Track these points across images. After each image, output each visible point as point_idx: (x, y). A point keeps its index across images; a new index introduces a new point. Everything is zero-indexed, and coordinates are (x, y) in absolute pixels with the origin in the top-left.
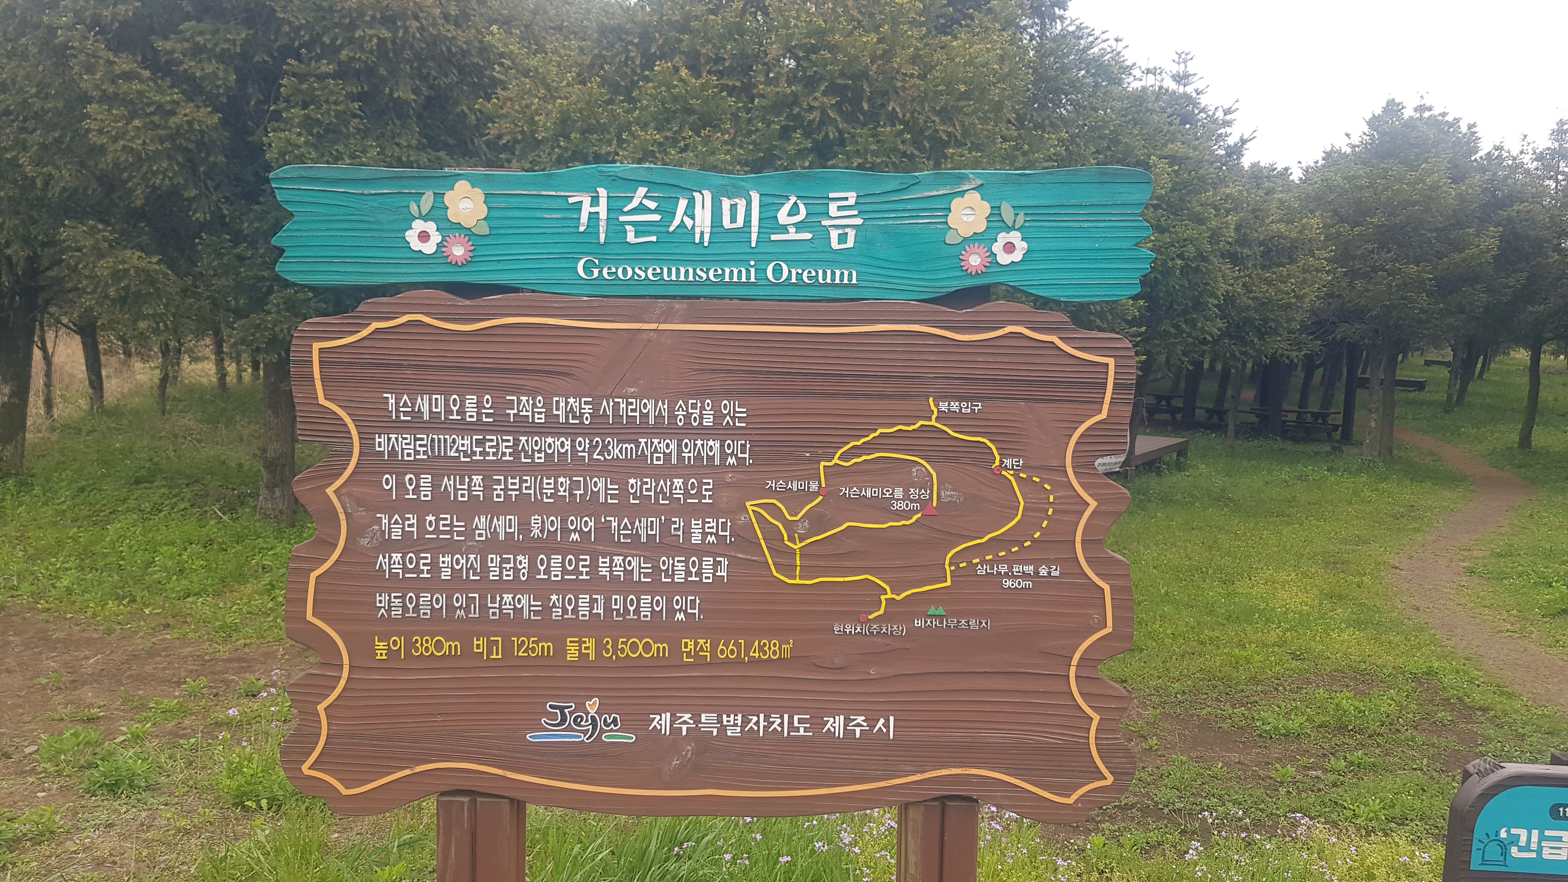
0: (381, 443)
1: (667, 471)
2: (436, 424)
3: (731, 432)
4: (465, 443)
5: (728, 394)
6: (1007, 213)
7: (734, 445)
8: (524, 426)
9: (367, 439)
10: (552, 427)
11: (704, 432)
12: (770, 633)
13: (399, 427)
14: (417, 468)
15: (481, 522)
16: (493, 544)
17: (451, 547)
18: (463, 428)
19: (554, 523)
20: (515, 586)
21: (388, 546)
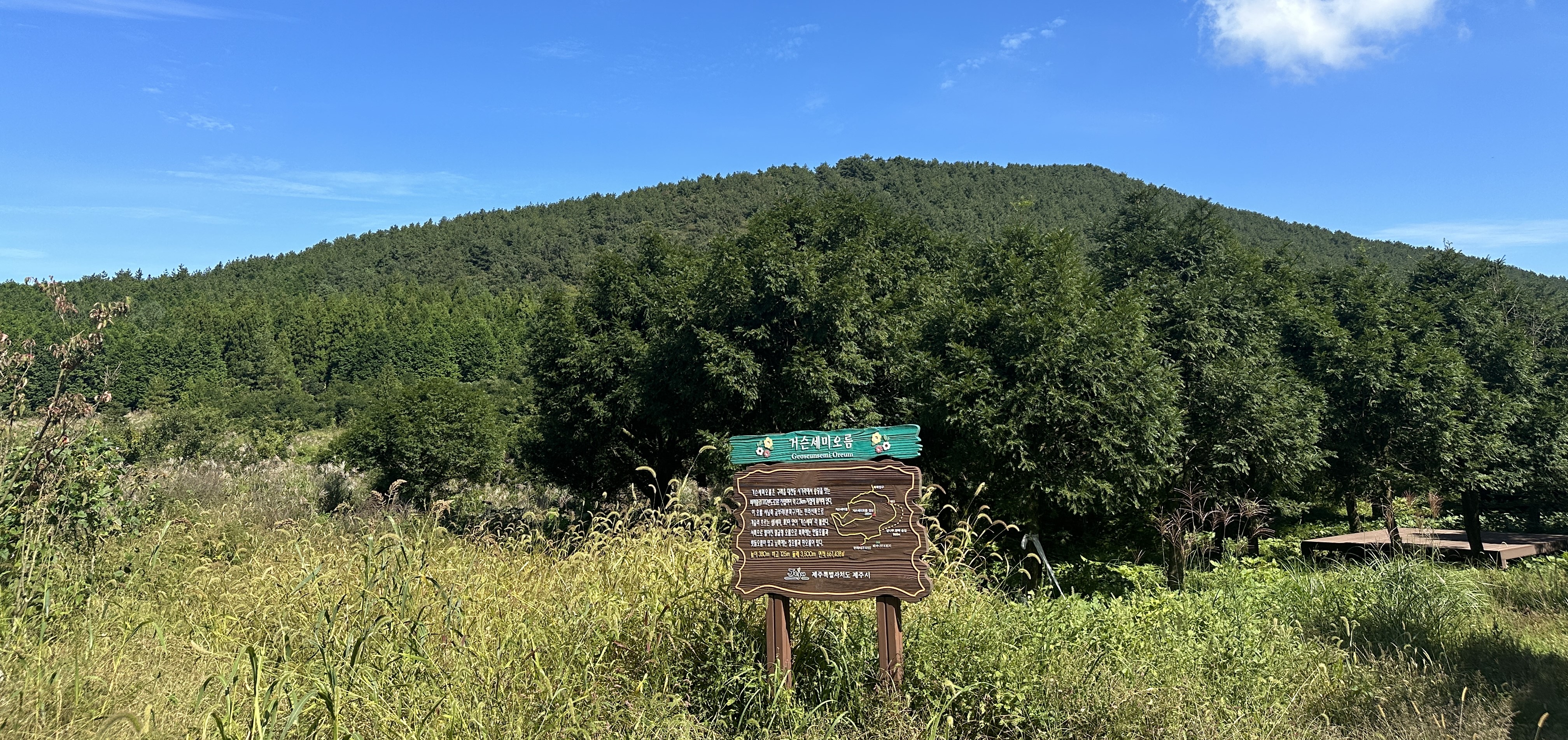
0: (752, 502)
1: (813, 506)
2: (763, 497)
3: (827, 496)
4: (769, 501)
5: (826, 486)
6: (885, 438)
7: (828, 499)
8: (781, 496)
9: (749, 501)
10: (787, 496)
11: (820, 496)
12: (839, 549)
13: (755, 498)
14: (759, 508)
15: (773, 521)
16: (775, 527)
17: (767, 528)
18: (768, 497)
19: (788, 521)
20: (781, 538)
21: (754, 528)
